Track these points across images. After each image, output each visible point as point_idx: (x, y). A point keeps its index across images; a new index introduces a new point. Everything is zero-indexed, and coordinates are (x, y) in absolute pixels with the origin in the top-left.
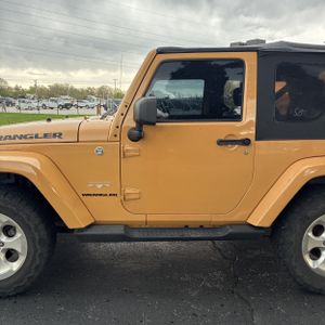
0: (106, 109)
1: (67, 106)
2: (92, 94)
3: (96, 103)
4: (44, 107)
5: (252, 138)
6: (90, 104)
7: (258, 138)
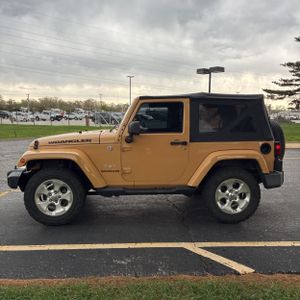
0: (94, 120)
1: (58, 118)
2: (80, 106)
3: (84, 115)
4: (38, 119)
5: (188, 141)
6: (78, 116)
7: (191, 141)
